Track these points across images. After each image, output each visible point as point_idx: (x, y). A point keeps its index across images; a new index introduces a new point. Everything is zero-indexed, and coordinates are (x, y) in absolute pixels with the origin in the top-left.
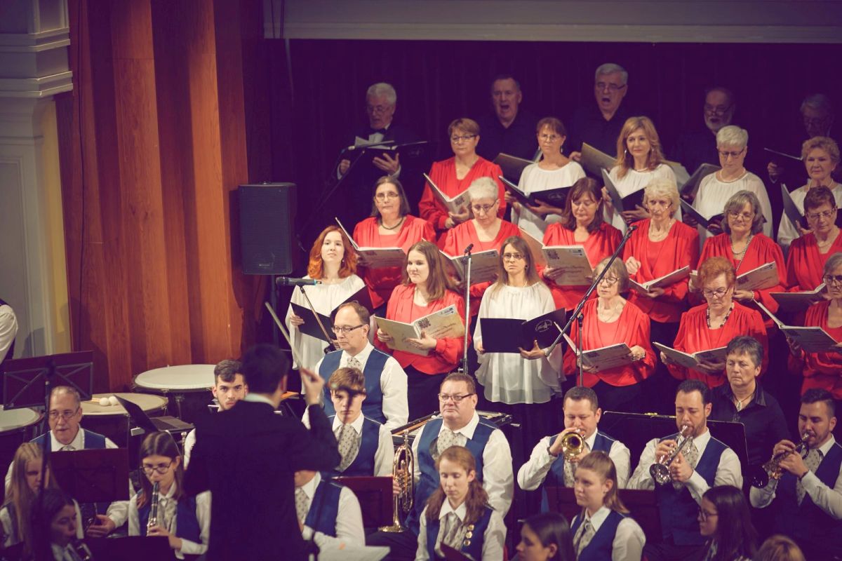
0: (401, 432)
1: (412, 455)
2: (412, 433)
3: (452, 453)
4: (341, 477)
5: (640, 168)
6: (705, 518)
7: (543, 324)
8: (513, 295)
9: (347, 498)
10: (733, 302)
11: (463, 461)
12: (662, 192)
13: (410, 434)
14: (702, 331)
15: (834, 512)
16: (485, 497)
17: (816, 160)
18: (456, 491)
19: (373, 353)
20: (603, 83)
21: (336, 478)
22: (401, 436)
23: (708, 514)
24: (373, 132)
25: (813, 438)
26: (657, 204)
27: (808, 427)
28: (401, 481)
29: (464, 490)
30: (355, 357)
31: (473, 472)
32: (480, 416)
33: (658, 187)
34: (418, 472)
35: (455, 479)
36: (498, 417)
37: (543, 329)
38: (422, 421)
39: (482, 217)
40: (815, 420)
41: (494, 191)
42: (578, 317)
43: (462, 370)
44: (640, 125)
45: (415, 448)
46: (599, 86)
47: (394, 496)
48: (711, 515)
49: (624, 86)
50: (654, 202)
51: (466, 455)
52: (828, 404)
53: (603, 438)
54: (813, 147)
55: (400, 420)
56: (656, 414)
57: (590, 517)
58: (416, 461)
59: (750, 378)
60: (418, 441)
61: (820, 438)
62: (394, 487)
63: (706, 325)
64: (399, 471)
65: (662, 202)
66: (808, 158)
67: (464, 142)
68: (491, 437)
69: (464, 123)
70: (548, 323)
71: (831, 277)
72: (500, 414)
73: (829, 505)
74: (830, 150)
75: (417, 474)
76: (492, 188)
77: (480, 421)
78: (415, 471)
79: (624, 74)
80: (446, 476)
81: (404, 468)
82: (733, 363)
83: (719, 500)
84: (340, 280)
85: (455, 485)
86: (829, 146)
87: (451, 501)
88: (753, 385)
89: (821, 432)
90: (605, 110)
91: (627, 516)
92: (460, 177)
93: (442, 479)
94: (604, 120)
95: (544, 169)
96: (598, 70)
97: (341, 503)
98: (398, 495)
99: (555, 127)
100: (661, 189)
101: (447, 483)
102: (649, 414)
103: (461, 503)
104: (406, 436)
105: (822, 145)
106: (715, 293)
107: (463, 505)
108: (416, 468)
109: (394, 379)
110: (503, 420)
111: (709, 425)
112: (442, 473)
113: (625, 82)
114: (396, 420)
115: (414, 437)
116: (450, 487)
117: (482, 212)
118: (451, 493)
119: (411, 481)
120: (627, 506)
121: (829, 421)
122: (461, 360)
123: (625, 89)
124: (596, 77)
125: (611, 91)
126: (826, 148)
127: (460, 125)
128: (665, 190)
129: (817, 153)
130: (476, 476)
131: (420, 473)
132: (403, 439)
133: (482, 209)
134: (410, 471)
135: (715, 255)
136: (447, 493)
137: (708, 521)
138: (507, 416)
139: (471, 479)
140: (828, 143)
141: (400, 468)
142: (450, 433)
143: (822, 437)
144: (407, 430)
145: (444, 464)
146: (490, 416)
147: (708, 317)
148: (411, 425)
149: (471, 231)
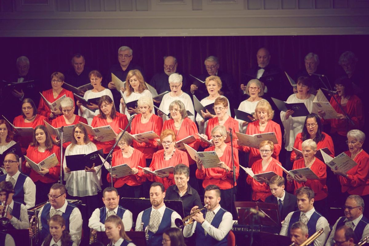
0: (33, 209)
1: (38, 220)
2: (38, 210)
3: (55, 218)
4: (6, 230)
5: (136, 92)
6: (165, 242)
7: (94, 156)
8: (80, 149)
9: (8, 238)
10: (175, 148)
11: (60, 221)
12: (144, 103)
13: (37, 210)
14: (162, 161)
15: (217, 238)
16: (70, 237)
17: (211, 86)
18: (56, 235)
19: (20, 175)
20: (122, 54)
21: (4, 230)
22: (33, 211)
23: (166, 240)
24: (20, 77)
25: (209, 206)
26: (143, 108)
27: (207, 201)
28: (33, 231)
29: (60, 234)
30: (12, 177)
31: (64, 227)
32: (68, 201)
33: (143, 101)
34: (41, 226)
35: (56, 230)
36: (76, 202)
37: (94, 158)
38: (42, 204)
39: (67, 115)
40: (210, 198)
41: (72, 103)
42: (110, 156)
43: (60, 181)
44: (134, 74)
45: (39, 216)
46: (120, 56)
47: (30, 238)
48: (167, 240)
49: (131, 56)
50: (142, 108)
51: (61, 219)
52: (216, 191)
53: (121, 209)
54: (210, 80)
55: (31, 205)
56: (144, 198)
57: (114, 243)
58: (40, 221)
59: (185, 183)
60: (41, 213)
61: (213, 206)
62: (30, 233)
63: (164, 159)
64: (32, 227)
65: (145, 107)
66: (208, 85)
67: (57, 83)
68: (73, 211)
69: (59, 74)
70: (96, 155)
71: (214, 136)
72: (77, 200)
73: (215, 235)
74: (217, 81)
75: (40, 228)
76: (71, 102)
77: (68, 204)
78: (40, 226)
79: (131, 51)
80: (52, 228)
81: (35, 226)
82: (177, 178)
83: (171, 234)
84: (7, 143)
85: (56, 232)
86: (217, 80)
87: (55, 239)
88: (186, 186)
89: (213, 203)
90: (123, 65)
91: (131, 242)
92: (55, 97)
93: (50, 229)
94: (123, 71)
95: (95, 92)
96: (119, 49)
97: (6, 241)
98: (32, 237)
99: (96, 75)
100: (144, 102)
101: (53, 231)
102: (141, 198)
103: (59, 240)
104: (36, 211)
105: (214, 79)
106: (166, 142)
107: (60, 241)
108: (40, 225)
109: (30, 186)
110: (78, 203)
111: (164, 202)
112: (51, 227)
113: (131, 54)
114: (29, 205)
115: (39, 211)
116: (54, 233)
117: (66, 113)
118: (54, 235)
119: (38, 231)
120: (131, 238)
121: (217, 199)
122: (59, 177)
123: (132, 57)
124: (119, 52)
125: (125, 58)
126: (216, 80)
127: (57, 75)
128: (146, 102)
129: (212, 82)
130: (66, 228)
131: (42, 227)
132: (34, 212)
133: (66, 112)
134: (37, 226)
135: (168, 128)
136: (52, 235)
137: (166, 244)
138: (80, 201)
139: (63, 229)
140: (217, 78)
141: (33, 226)
142: (55, 210)
143: (214, 206)
144: (36, 209)
145: (51, 222)
146: (72, 201)
147: (164, 155)
148: (38, 206)
149: (63, 121)
